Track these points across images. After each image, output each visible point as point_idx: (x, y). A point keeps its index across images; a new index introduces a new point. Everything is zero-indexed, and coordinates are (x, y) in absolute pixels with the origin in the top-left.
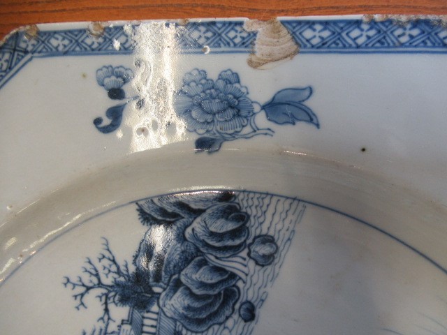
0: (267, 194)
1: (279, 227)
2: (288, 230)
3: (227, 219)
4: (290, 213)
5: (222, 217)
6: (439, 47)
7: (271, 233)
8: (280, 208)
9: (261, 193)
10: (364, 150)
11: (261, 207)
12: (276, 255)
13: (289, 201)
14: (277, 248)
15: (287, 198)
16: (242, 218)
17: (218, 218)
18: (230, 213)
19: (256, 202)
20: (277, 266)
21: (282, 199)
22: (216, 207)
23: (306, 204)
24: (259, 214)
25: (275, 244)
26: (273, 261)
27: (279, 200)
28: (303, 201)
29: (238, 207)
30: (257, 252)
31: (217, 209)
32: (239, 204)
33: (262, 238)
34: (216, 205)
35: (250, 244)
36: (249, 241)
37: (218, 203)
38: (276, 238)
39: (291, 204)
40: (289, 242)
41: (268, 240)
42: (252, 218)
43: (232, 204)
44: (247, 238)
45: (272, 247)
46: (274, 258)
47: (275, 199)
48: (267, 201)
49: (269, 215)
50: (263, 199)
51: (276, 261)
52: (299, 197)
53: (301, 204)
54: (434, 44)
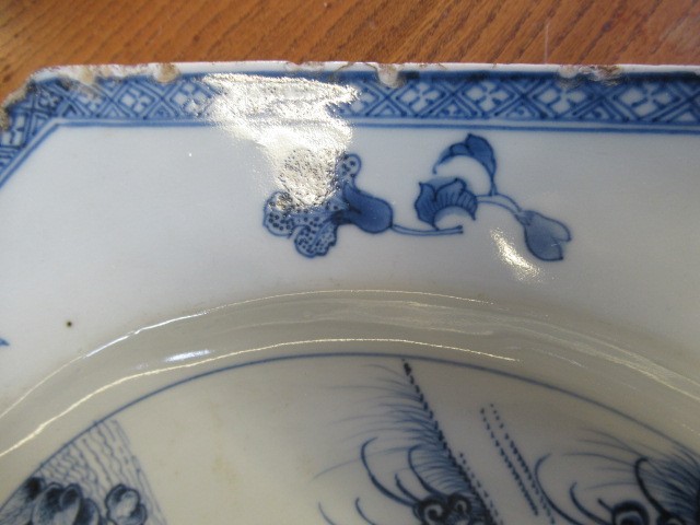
0: (66, 446)
1: (116, 467)
2: (127, 462)
3: (60, 509)
4: (110, 441)
5: (54, 512)
6: (16, 154)
7: (116, 481)
8: (95, 447)
9: (59, 451)
10: (69, 324)
11: (77, 464)
12: (142, 502)
13: (94, 431)
14: (136, 491)
15: (88, 430)
16: (73, 493)
17: (51, 517)
18: (56, 502)
19: (67, 465)
20: (155, 512)
21: (86, 436)
22: (37, 509)
23: (113, 418)
24: (84, 472)
25: (130, 490)
26: (146, 511)
27: (84, 441)
28: (106, 418)
29: (57, 487)
30: (121, 517)
31: (41, 509)
32: (53, 483)
33: (112, 497)
34: (34, 506)
35: (108, 513)
36: (104, 512)
37: (34, 502)
38: (124, 482)
39: (100, 433)
40: (141, 475)
41: (119, 492)
42: (83, 485)
43: (48, 490)
44: (99, 511)
45: (130, 496)
46: (144, 506)
47: (79, 443)
48: (74, 453)
49: (93, 464)
50: (68, 454)
51: (148, 507)
52: (97, 418)
53: (108, 422)
54: (9, 157)
